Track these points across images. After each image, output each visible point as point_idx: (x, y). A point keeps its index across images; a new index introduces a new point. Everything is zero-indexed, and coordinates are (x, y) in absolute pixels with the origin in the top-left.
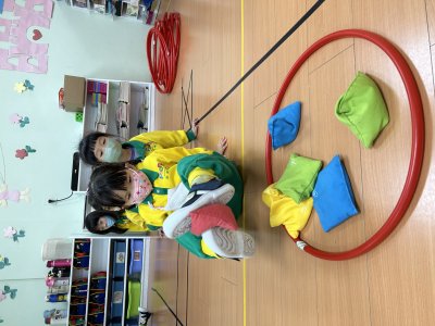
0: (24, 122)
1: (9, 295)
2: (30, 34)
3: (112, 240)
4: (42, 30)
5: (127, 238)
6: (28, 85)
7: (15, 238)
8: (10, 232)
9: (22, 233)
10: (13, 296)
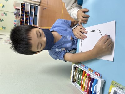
1: (5, 15)
3: (31, 5)
5: (34, 5)
7: (6, 0)
10: (6, 15)
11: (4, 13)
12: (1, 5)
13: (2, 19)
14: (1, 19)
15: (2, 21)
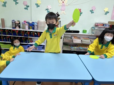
0: (92, 12)
1: (26, 7)
6: (107, 12)
11: (28, 6)
12: (39, 2)
13: (18, 3)
14: (17, 1)
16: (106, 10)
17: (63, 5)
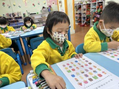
0: (39, 4)
2: (53, 2)
4: (55, 4)
6: (45, 3)
7: (19, 6)
8: (20, 5)
9: (20, 7)
10: (9, 8)
11: (10, 6)
12: (15, 4)
14: (4, 5)
15: (3, 6)
16: (44, 2)
17: (26, 3)
